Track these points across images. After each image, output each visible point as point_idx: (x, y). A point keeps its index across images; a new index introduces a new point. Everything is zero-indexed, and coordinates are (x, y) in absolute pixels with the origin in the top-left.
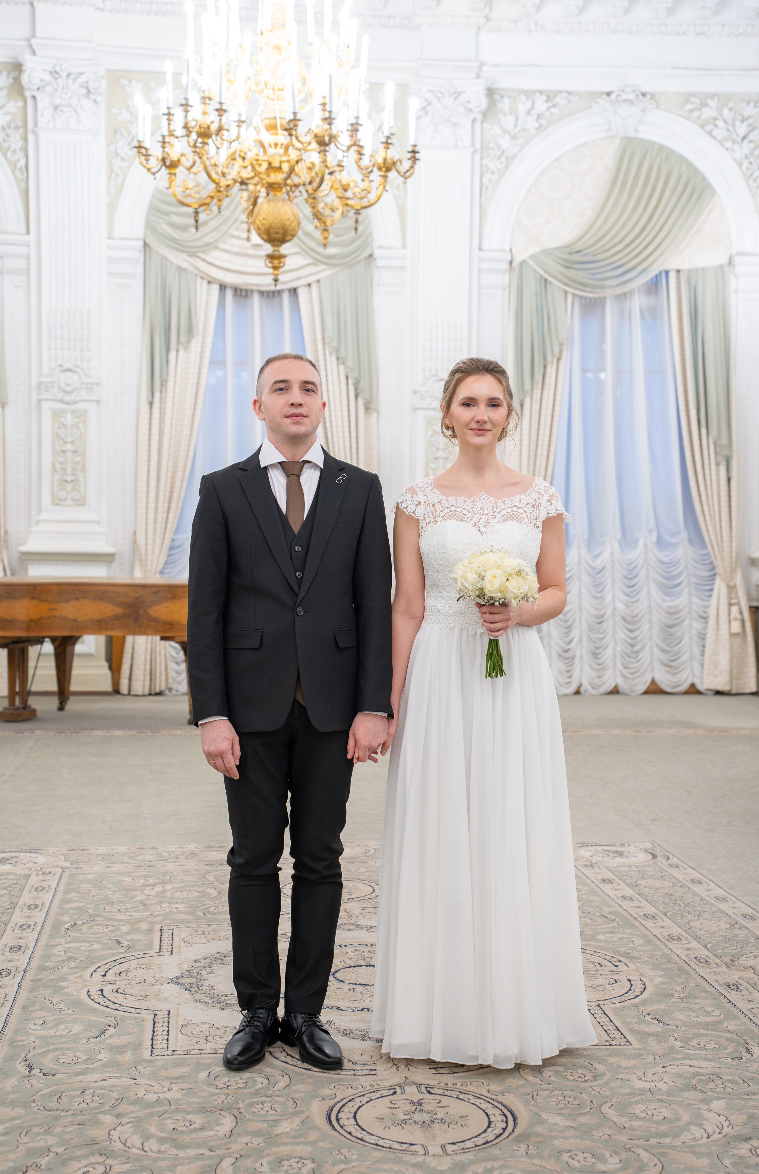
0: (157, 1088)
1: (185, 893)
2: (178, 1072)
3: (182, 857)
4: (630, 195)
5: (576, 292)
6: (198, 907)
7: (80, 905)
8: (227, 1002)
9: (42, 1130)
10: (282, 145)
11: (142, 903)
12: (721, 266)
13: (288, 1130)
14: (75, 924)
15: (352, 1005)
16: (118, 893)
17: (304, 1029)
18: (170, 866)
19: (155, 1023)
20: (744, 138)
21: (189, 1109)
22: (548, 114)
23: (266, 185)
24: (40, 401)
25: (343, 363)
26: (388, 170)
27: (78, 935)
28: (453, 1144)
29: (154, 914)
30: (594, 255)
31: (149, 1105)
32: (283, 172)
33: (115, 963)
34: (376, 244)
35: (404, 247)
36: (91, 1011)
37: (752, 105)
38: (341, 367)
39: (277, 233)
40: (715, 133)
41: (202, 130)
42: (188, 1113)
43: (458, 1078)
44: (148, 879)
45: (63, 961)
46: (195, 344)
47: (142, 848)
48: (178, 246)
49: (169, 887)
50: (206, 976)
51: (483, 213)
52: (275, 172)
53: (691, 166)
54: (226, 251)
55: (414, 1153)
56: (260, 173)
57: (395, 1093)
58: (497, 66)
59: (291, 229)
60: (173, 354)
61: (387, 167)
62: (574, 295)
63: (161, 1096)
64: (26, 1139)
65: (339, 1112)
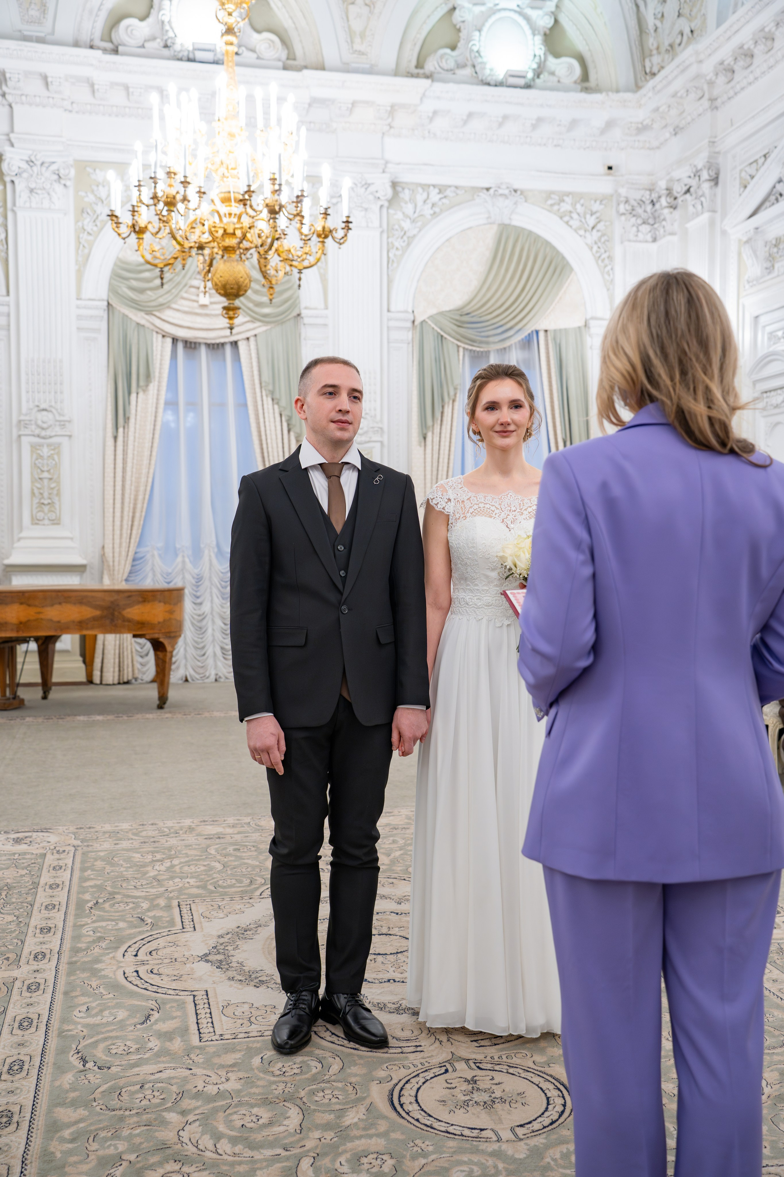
0: (214, 1078)
1: (192, 867)
2: (230, 1059)
3: (181, 832)
4: (507, 270)
5: (467, 346)
6: (208, 881)
7: (99, 883)
8: (260, 979)
9: (110, 1134)
10: (235, 215)
11: (154, 878)
12: (579, 328)
13: (356, 1120)
14: (97, 903)
15: (378, 977)
16: (131, 870)
17: (348, 1009)
18: (173, 841)
19: (195, 1005)
20: (593, 228)
21: (253, 1101)
22: (440, 203)
23: (222, 248)
24: (19, 436)
25: (278, 403)
26: (326, 237)
27: (102, 913)
28: (521, 1126)
29: (169, 889)
30: (480, 317)
31: (211, 1099)
32: (237, 238)
33: (144, 942)
34: (303, 305)
35: (326, 308)
36: (132, 994)
37: (598, 202)
38: (276, 407)
39: (232, 288)
40: (571, 223)
41: (169, 200)
42: (252, 1106)
43: (502, 1050)
44: (156, 854)
45: (94, 942)
46: (153, 387)
47: (143, 825)
48: (136, 305)
49: (176, 862)
50: (232, 953)
51: (390, 282)
52: (229, 238)
53: (553, 248)
54: (178, 310)
55: (487, 1140)
56: (217, 238)
57: (447, 1071)
58: (399, 164)
59: (244, 285)
60: (133, 396)
61: (325, 234)
62: (464, 348)
63: (221, 1087)
64: (94, 1146)
65: (400, 1096)
